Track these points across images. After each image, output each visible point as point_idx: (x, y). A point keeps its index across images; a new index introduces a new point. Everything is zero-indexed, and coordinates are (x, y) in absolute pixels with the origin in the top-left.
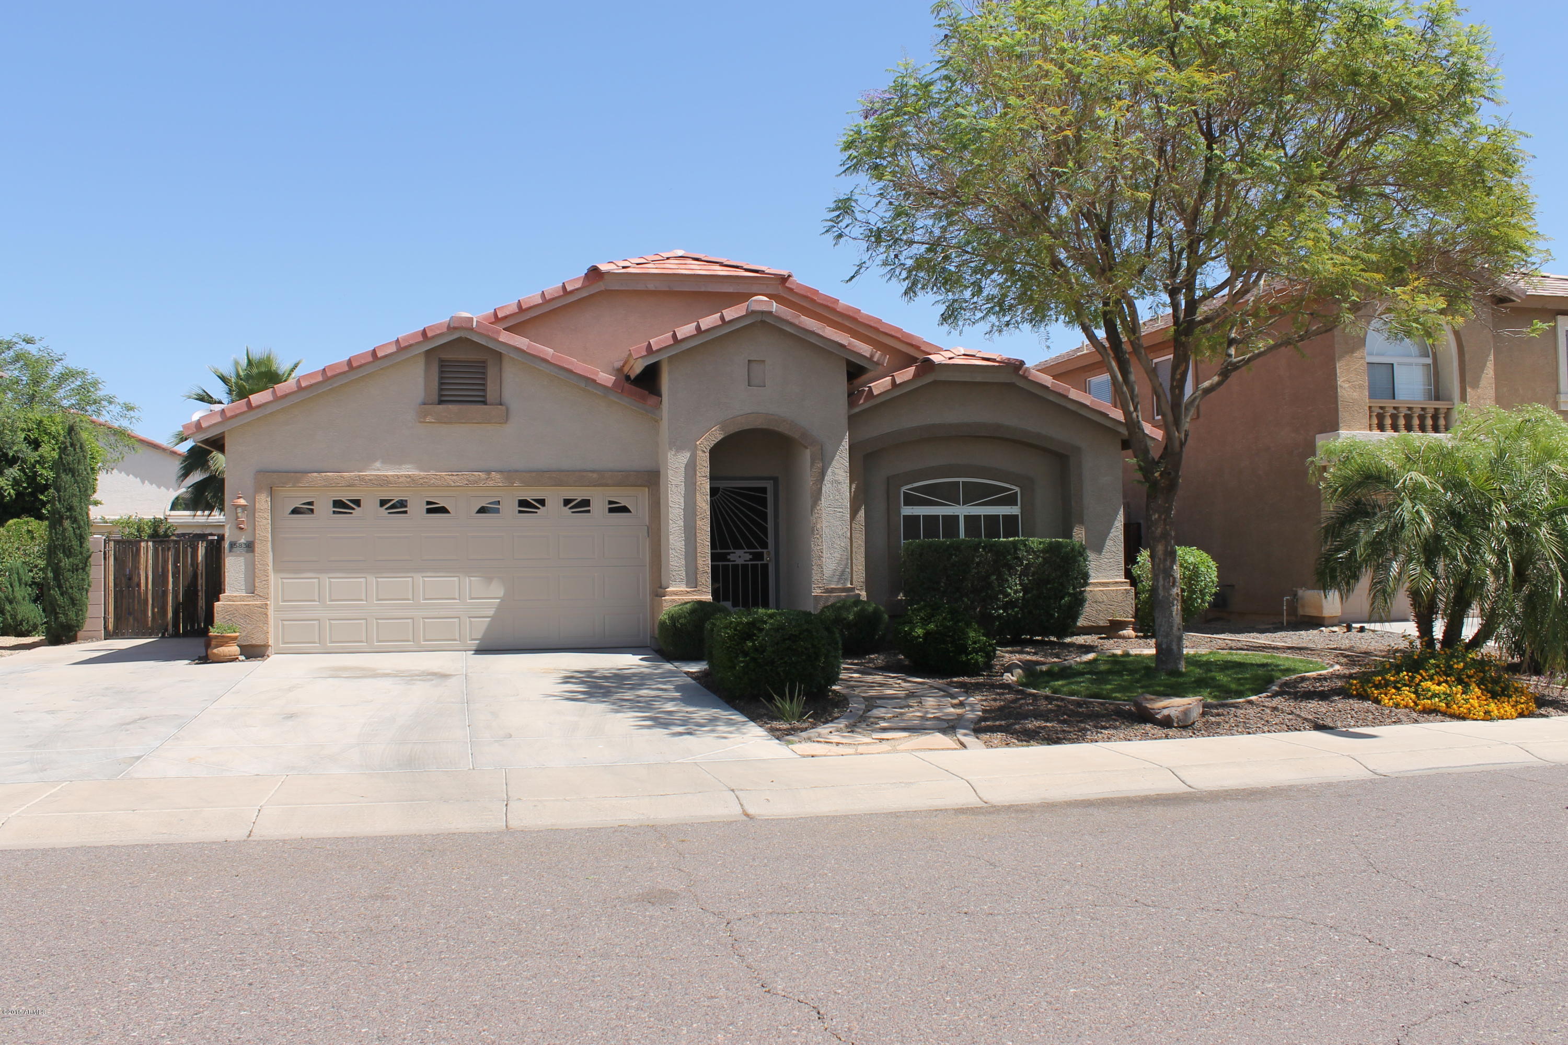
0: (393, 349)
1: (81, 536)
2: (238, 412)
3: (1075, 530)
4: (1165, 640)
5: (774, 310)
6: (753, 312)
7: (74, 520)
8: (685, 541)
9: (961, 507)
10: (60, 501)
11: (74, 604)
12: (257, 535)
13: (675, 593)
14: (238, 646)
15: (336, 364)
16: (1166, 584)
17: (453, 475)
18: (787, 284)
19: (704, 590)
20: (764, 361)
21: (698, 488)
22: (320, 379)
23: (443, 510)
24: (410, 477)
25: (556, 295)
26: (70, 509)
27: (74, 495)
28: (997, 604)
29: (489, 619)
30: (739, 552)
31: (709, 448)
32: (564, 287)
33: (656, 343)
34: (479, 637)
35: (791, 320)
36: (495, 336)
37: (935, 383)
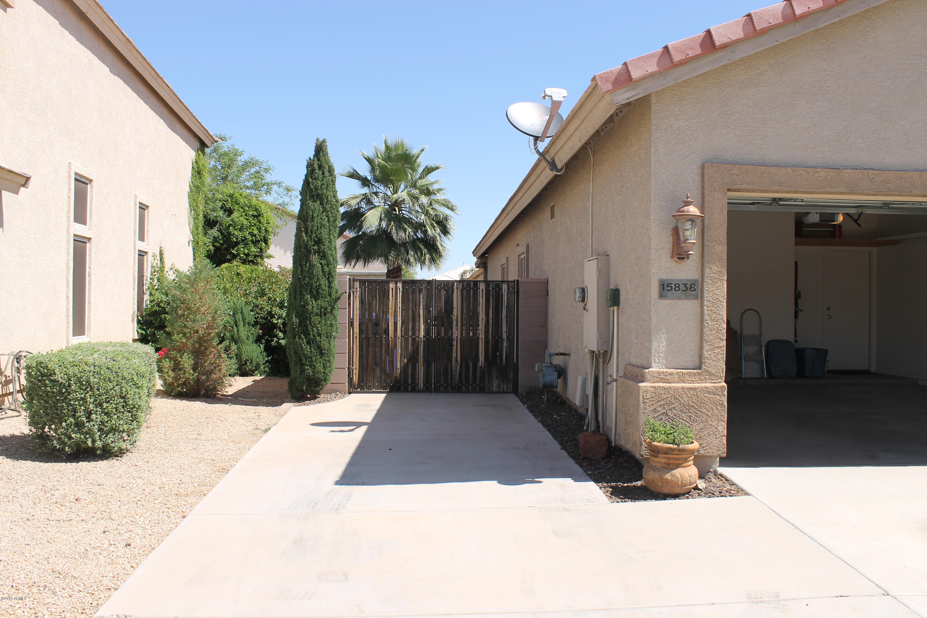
1: (330, 274)
7: (324, 256)
10: (306, 233)
11: (322, 354)
12: (707, 271)
26: (319, 241)
27: (322, 226)
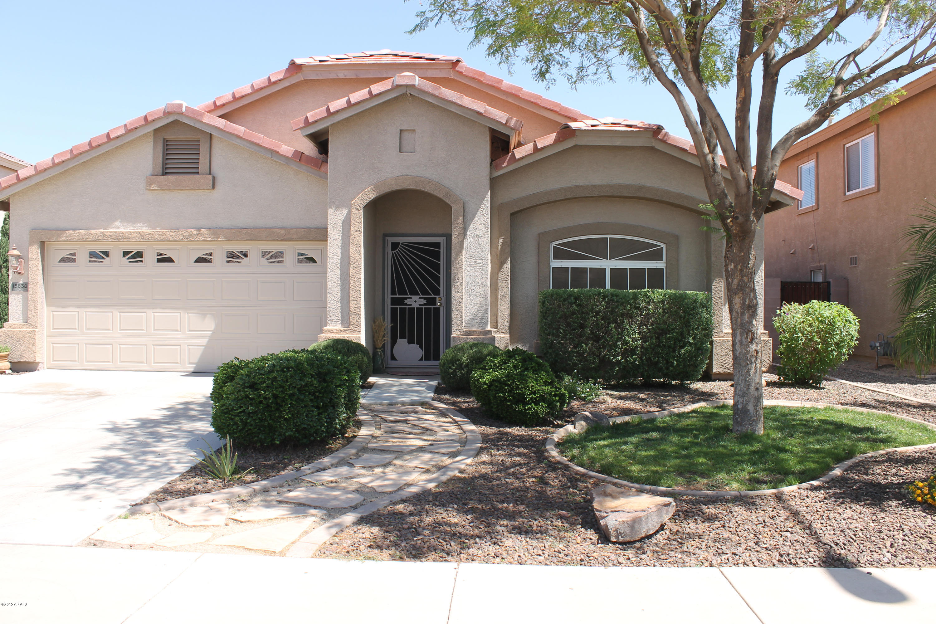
0: (122, 131)
2: (10, 183)
3: (714, 284)
4: (741, 400)
5: (417, 83)
6: (398, 86)
8: (341, 286)
9: (608, 261)
12: (30, 278)
13: (331, 332)
14: (9, 362)
15: (80, 145)
16: (744, 340)
17: (171, 232)
18: (457, 69)
19: (355, 329)
20: (414, 130)
21: (351, 241)
22: (69, 156)
23: (170, 260)
24: (140, 233)
25: (263, 86)
28: (616, 351)
29: (203, 348)
30: (415, 298)
31: (362, 206)
32: (269, 79)
33: (312, 116)
34: (196, 362)
35: (432, 92)
36: (199, 118)
37: (576, 147)
